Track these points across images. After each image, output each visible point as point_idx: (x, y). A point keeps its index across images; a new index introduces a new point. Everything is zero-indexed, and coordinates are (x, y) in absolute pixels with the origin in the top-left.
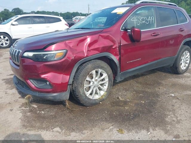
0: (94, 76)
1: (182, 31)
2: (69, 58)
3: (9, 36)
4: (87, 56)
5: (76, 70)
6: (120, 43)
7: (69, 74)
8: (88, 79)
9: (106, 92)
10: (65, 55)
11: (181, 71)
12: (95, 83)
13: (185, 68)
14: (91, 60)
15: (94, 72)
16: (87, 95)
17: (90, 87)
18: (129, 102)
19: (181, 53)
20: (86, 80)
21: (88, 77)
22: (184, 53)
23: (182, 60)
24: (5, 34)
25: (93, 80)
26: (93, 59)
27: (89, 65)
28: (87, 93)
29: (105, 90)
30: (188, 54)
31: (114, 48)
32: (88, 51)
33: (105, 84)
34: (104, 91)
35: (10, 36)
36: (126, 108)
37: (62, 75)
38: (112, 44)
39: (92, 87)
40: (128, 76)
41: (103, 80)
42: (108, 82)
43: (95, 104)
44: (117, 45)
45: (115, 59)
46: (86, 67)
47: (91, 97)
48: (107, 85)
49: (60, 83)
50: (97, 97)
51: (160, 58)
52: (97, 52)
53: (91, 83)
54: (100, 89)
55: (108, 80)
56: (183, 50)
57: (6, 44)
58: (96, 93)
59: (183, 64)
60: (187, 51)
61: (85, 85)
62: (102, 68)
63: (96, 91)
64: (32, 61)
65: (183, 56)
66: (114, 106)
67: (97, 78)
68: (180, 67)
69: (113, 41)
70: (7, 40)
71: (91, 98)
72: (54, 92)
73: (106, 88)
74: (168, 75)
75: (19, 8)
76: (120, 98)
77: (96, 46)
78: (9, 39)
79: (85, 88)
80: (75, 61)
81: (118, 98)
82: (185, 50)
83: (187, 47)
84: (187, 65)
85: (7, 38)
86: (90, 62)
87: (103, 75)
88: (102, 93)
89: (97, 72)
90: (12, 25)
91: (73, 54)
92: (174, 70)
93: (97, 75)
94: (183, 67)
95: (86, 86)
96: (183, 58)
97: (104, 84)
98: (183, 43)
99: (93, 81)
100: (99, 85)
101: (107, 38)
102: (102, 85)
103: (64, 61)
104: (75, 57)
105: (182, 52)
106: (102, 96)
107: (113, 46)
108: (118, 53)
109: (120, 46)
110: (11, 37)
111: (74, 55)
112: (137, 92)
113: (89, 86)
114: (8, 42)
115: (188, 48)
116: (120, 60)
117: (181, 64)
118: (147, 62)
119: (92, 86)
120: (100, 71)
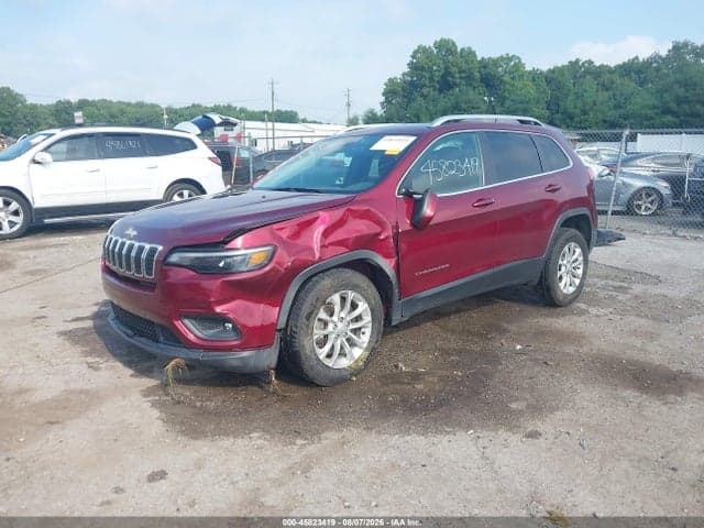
0: (337, 308)
1: (556, 190)
2: (279, 263)
3: (22, 199)
4: (320, 259)
5: (293, 294)
6: (397, 228)
7: (279, 304)
8: (322, 315)
9: (366, 349)
10: (271, 260)
11: (561, 298)
12: (340, 325)
13: (572, 289)
14: (329, 269)
15: (336, 298)
16: (321, 357)
17: (326, 337)
18: (424, 373)
19: (556, 248)
20: (320, 320)
21: (322, 310)
22: (566, 249)
23: (563, 268)
24: (9, 192)
25: (335, 318)
26: (334, 267)
27: (326, 282)
28: (321, 351)
29: (365, 345)
30: (578, 251)
31: (383, 240)
32: (322, 246)
33: (363, 330)
34: (361, 347)
35: (27, 200)
36: (419, 387)
37: (262, 305)
38: (378, 229)
39: (332, 337)
40: (420, 308)
41: (358, 318)
42: (370, 325)
43: (340, 380)
44: (389, 232)
45: (387, 265)
46: (318, 287)
47: (329, 363)
48: (368, 331)
49: (259, 324)
50: (344, 363)
51: (498, 264)
52: (343, 249)
53: (331, 326)
54: (352, 344)
55: (369, 318)
56: (561, 241)
57: (12, 224)
58: (342, 354)
59: (566, 279)
60: (573, 244)
61: (315, 331)
62: (354, 288)
63: (342, 348)
64: (192, 273)
65: (564, 255)
66: (387, 384)
67: (343, 315)
68: (558, 287)
69: (380, 223)
70: (16, 213)
71: (330, 365)
72: (243, 347)
73: (365, 339)
74: (529, 309)
75: (8, 89)
76: (400, 365)
77: (339, 235)
78: (21, 211)
79: (315, 337)
80: (294, 271)
81: (396, 367)
82: (568, 241)
83: (573, 231)
84: (577, 281)
85: (14, 205)
86: (328, 273)
87: (357, 306)
88: (357, 353)
89: (343, 299)
90: (35, 162)
91: (290, 255)
92: (543, 294)
93: (343, 307)
94: (566, 286)
95: (318, 333)
96: (565, 262)
97: (360, 329)
98: (559, 221)
99: (333, 322)
100: (349, 333)
101: (366, 215)
102: (355, 331)
103: (268, 272)
104: (293, 262)
105: (558, 245)
106: (356, 361)
107: (379, 234)
108: (393, 251)
109: (396, 236)
110: (31, 200)
111: (293, 258)
112: (445, 352)
113: (325, 332)
114: (19, 220)
115: (575, 236)
116: (397, 268)
117: (561, 278)
118: (471, 272)
119: (332, 333)
120: (351, 295)
